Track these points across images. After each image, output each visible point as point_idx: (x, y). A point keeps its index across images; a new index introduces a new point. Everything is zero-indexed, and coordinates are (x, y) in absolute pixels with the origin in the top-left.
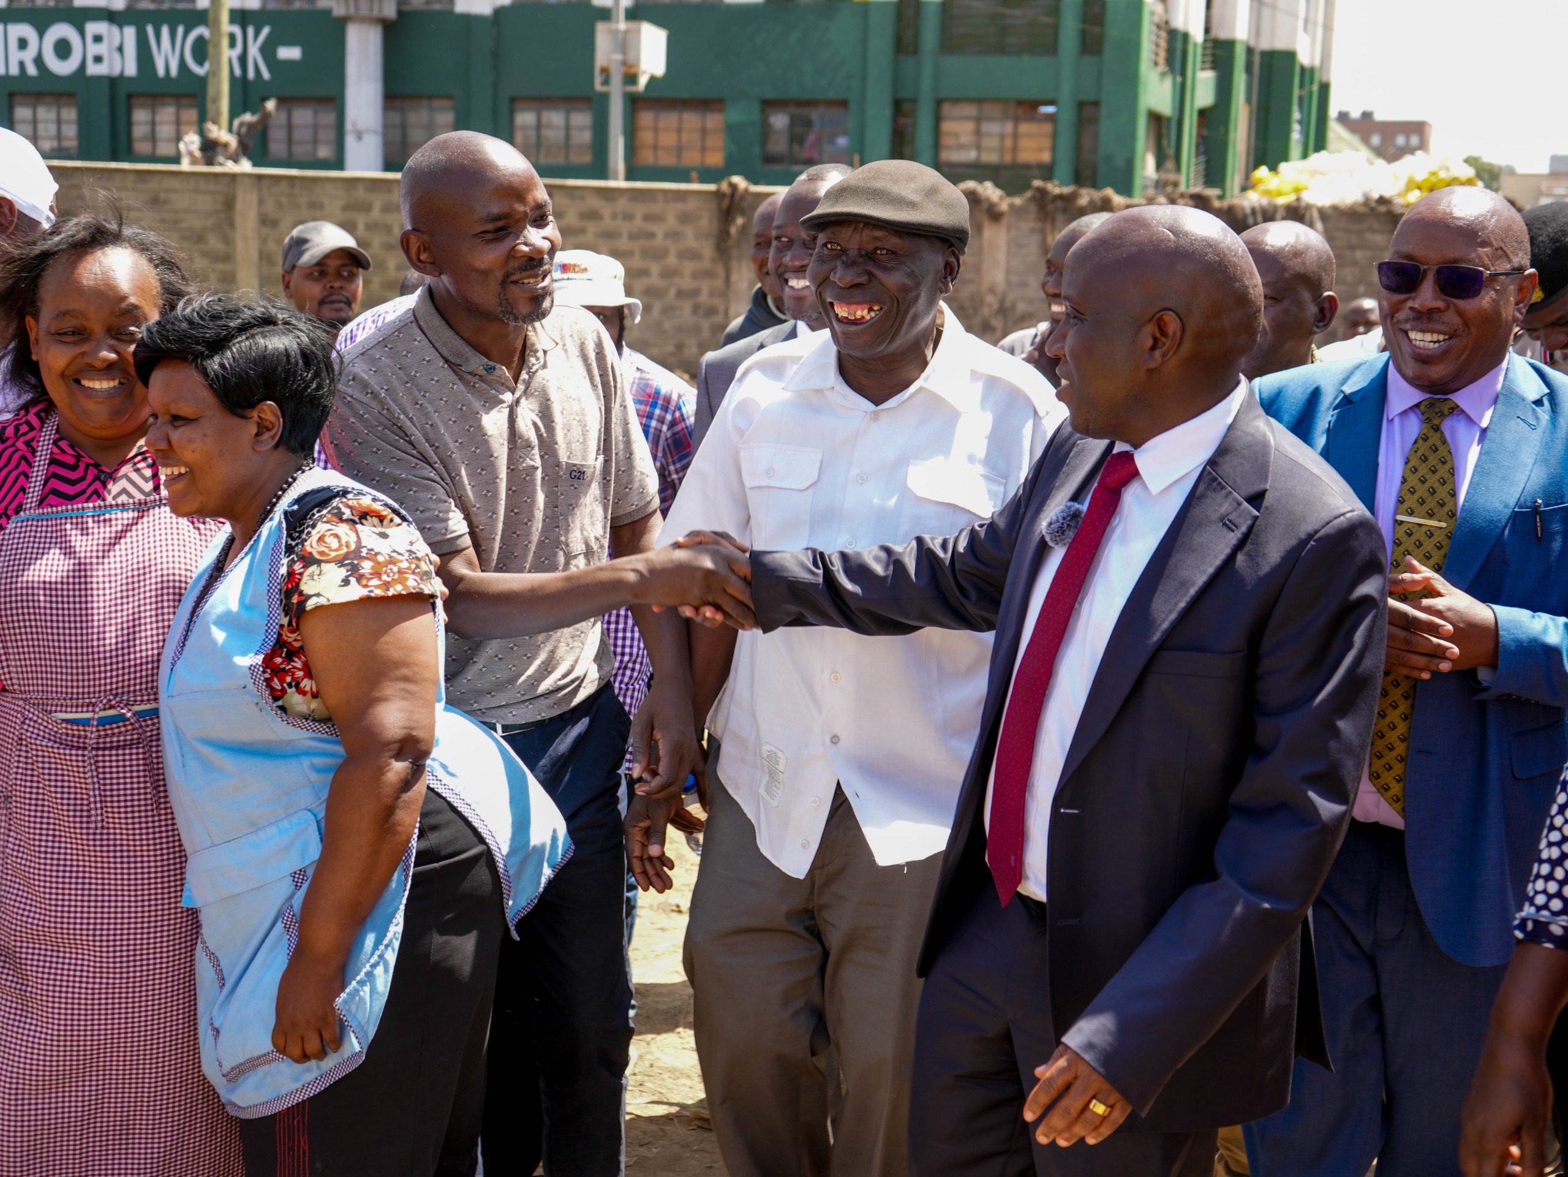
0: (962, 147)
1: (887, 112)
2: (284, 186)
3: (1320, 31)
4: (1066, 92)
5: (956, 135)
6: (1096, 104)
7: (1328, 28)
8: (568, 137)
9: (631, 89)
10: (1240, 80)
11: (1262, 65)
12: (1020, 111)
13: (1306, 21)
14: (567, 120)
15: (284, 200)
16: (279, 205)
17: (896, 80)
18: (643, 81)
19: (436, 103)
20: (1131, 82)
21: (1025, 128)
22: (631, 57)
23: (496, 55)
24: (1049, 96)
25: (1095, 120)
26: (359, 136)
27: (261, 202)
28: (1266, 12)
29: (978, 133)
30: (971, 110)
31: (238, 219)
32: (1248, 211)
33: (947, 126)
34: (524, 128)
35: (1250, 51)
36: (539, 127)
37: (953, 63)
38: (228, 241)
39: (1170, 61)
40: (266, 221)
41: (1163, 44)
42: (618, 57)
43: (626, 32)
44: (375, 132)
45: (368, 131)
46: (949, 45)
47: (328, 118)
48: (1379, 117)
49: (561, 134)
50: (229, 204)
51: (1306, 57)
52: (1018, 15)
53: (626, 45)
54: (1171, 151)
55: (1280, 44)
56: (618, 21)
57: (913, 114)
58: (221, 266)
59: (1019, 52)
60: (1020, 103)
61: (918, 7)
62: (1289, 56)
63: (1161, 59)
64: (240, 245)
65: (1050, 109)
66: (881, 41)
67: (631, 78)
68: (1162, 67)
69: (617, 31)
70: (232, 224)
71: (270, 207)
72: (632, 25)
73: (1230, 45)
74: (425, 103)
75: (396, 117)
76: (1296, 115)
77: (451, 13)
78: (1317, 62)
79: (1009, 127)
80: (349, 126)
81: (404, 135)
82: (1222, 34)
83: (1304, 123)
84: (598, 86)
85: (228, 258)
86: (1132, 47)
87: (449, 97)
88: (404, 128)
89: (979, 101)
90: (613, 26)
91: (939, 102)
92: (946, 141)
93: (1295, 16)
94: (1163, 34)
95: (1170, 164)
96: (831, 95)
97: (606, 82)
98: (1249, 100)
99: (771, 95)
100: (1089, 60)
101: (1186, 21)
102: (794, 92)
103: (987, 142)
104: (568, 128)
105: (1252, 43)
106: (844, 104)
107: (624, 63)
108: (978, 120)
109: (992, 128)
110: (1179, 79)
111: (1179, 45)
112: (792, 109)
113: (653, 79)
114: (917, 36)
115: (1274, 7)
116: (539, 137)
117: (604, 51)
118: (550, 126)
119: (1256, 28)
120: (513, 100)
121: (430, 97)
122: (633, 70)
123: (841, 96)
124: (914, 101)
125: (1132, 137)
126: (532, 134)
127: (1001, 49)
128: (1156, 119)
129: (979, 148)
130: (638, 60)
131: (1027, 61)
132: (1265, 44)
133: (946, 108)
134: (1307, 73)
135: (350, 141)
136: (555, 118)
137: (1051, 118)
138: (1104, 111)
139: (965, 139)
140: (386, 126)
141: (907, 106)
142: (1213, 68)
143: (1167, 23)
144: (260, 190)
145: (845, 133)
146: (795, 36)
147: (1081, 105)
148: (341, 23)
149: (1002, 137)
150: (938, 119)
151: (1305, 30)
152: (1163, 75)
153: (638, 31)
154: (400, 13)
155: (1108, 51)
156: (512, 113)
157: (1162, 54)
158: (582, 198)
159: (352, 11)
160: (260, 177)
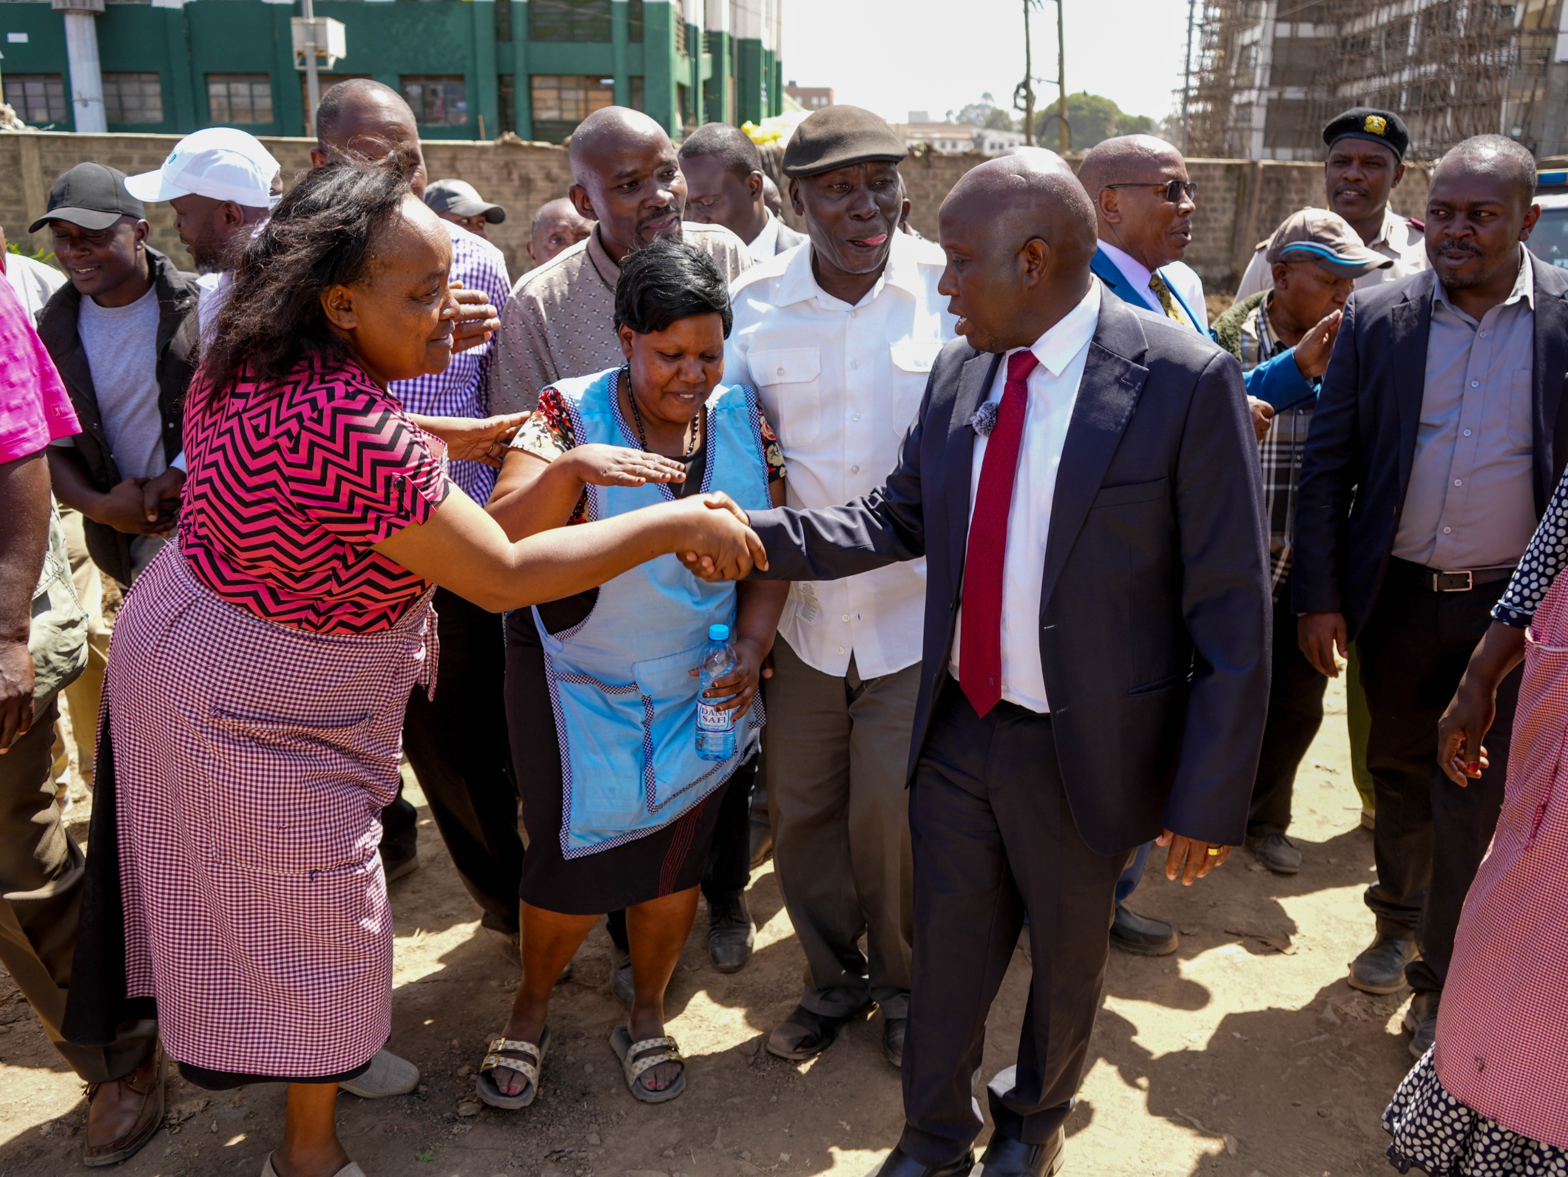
0: (549, 109)
1: (494, 83)
2: (59, 144)
3: (774, 25)
4: (620, 69)
5: (545, 100)
6: (641, 78)
7: (779, 23)
8: (252, 103)
9: (322, 68)
10: (726, 59)
11: (739, 48)
12: (589, 82)
13: (767, 18)
14: (251, 90)
15: (60, 155)
16: (57, 159)
17: (498, 61)
18: (331, 62)
19: (144, 77)
20: (665, 62)
21: (592, 94)
22: (320, 44)
23: (189, 40)
24: (608, 73)
25: (641, 89)
26: (85, 104)
27: (42, 157)
28: (740, 12)
29: (560, 99)
30: (553, 82)
31: (24, 171)
32: (764, 154)
33: (537, 94)
34: (217, 96)
35: (731, 39)
36: (229, 96)
37: (538, 47)
38: (18, 188)
39: (687, 47)
40: (46, 172)
41: (682, 35)
42: (311, 44)
43: (315, 25)
44: (98, 100)
45: (92, 100)
46: (535, 34)
47: (57, 89)
48: (799, 85)
49: (247, 100)
50: (16, 159)
51: (766, 46)
52: (585, 12)
53: (316, 35)
54: (691, 110)
55: (751, 35)
56: (308, 17)
57: (511, 85)
58: (14, 208)
59: (585, 39)
60: (588, 77)
61: (510, 6)
62: (757, 43)
63: (681, 46)
64: (28, 192)
65: (610, 81)
66: (485, 31)
67: (322, 60)
68: (683, 52)
69: (309, 24)
70: (20, 176)
71: (49, 161)
72: (320, 20)
73: (719, 35)
74: (135, 77)
75: (112, 89)
76: (763, 85)
77: (149, 6)
78: (774, 48)
79: (581, 94)
80: (75, 96)
81: (121, 103)
82: (714, 28)
83: (768, 90)
84: (297, 66)
85: (19, 201)
86: (665, 36)
87: (155, 73)
88: (120, 96)
89: (559, 76)
90: (306, 21)
91: (530, 77)
92: (537, 104)
93: (759, 15)
94: (682, 28)
95: (691, 120)
96: (451, 71)
97: (303, 62)
98: (732, 75)
99: (405, 72)
100: (634, 46)
101: (696, 19)
102: (423, 69)
103: (567, 105)
104: (252, 96)
105: (732, 34)
106: (461, 78)
107: (316, 48)
108: (559, 89)
109: (570, 95)
110: (694, 60)
111: (692, 35)
112: (423, 82)
113: (338, 60)
114: (510, 28)
115: (745, 8)
116: (230, 103)
117: (299, 39)
118: (237, 95)
119: (734, 25)
120: (206, 75)
121: (139, 73)
122: (323, 54)
123: (459, 72)
124: (512, 75)
125: (668, 101)
126: (224, 101)
127: (572, 38)
128: (681, 88)
129: (561, 110)
130: (326, 46)
131: (591, 47)
132: (740, 35)
133: (537, 82)
134: (770, 54)
135: (78, 107)
136: (241, 88)
137: (610, 88)
138: (648, 83)
139: (550, 103)
140: (106, 95)
141: (507, 79)
142: (709, 52)
143: (683, 20)
144: (40, 148)
145: (463, 99)
146: (420, 27)
147: (631, 78)
148: (61, 14)
149: (577, 101)
150: (530, 88)
151: (767, 25)
152: (683, 56)
153: (325, 25)
154: (107, 6)
155: (648, 40)
156: (206, 84)
157: (682, 42)
158: (295, 151)
159: (68, 6)
160: (39, 137)
